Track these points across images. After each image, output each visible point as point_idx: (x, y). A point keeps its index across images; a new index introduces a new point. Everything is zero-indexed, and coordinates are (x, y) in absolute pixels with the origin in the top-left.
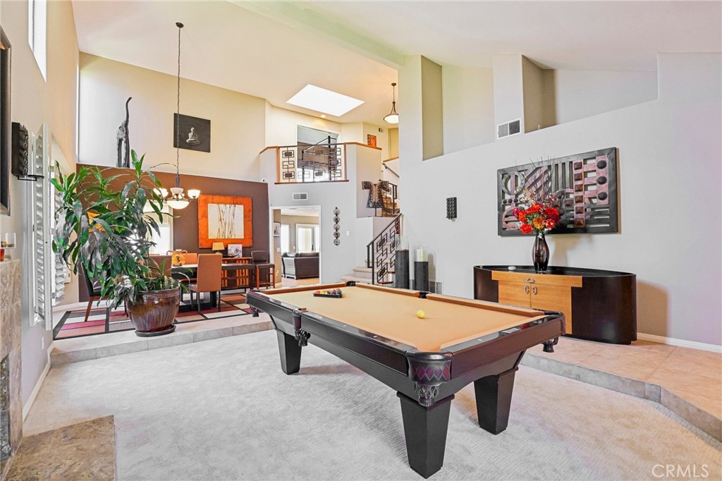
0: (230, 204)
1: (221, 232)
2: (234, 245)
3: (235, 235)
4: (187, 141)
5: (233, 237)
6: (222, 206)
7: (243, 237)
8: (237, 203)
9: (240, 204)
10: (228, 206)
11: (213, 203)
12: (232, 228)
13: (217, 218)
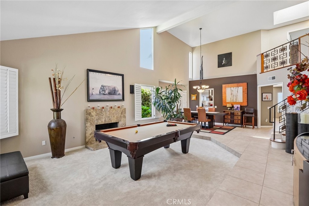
0: (236, 87)
1: (232, 99)
2: (237, 105)
3: (238, 101)
4: (222, 64)
5: (237, 101)
6: (232, 88)
7: (242, 102)
8: (239, 86)
9: (241, 86)
10: (235, 88)
11: (228, 87)
12: (237, 97)
13: (230, 93)
